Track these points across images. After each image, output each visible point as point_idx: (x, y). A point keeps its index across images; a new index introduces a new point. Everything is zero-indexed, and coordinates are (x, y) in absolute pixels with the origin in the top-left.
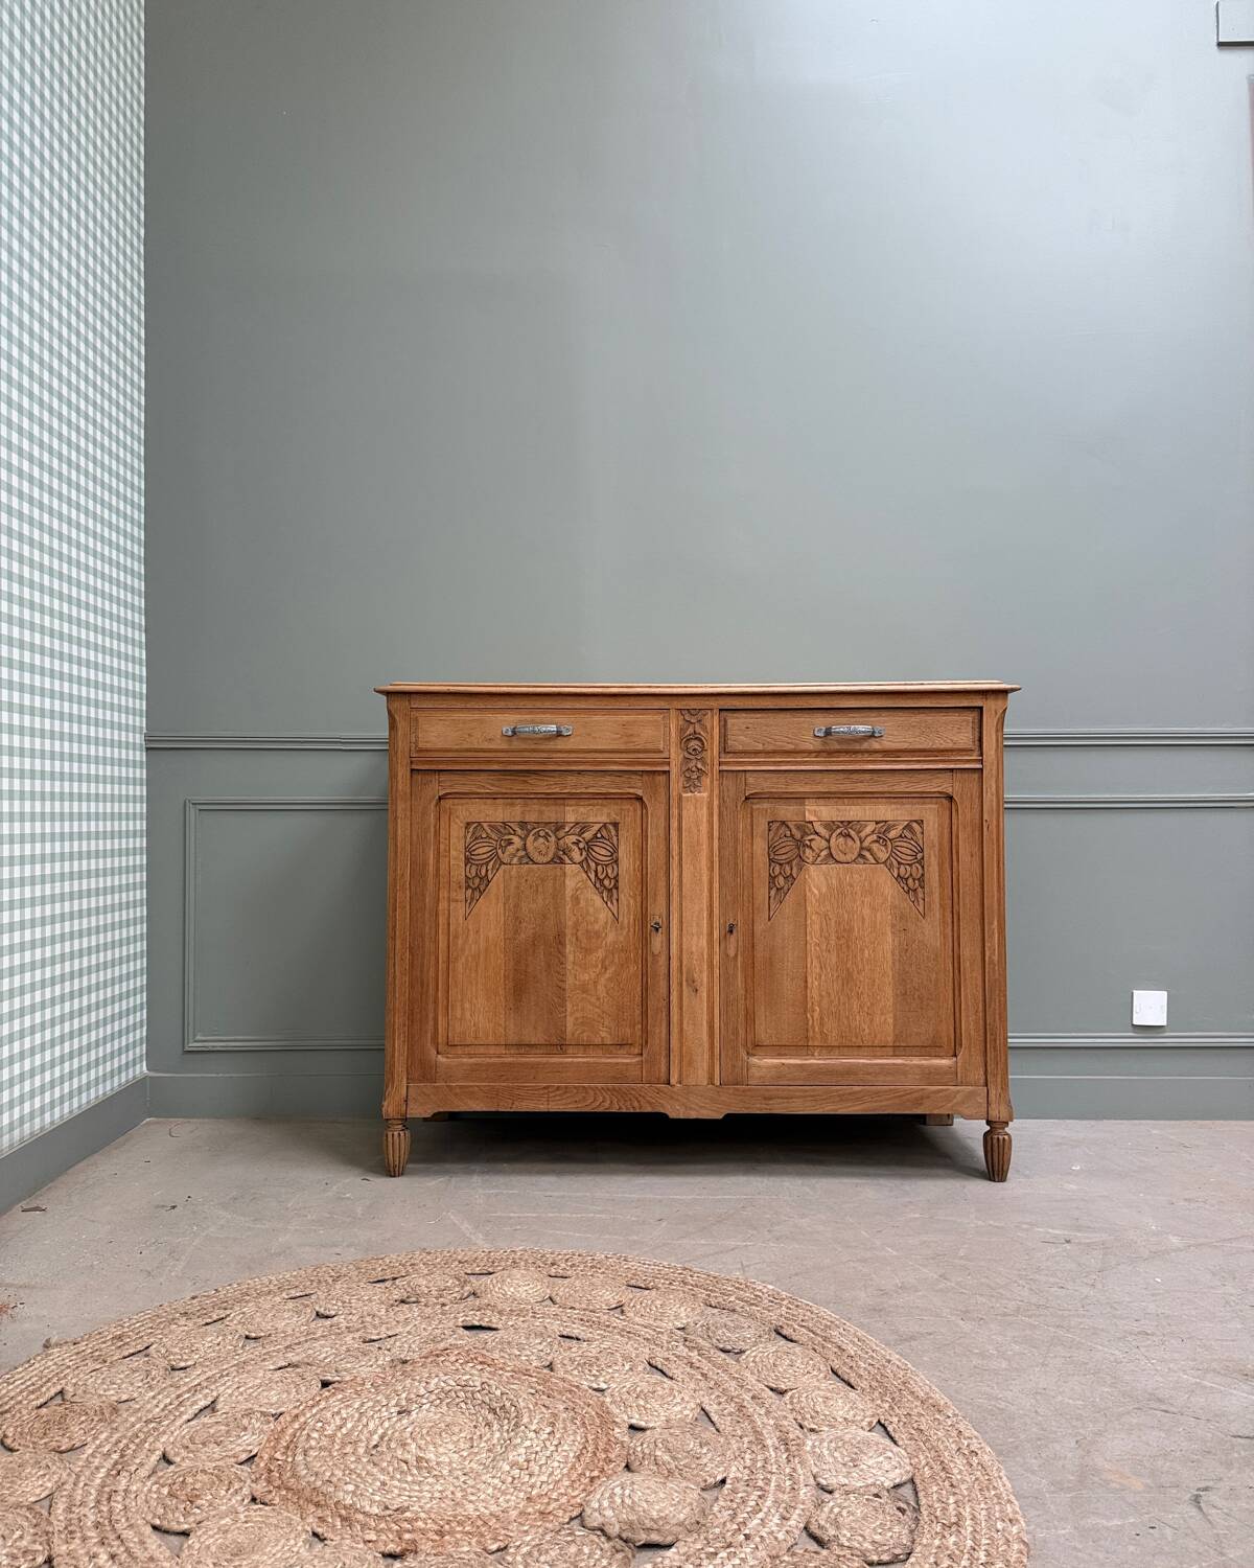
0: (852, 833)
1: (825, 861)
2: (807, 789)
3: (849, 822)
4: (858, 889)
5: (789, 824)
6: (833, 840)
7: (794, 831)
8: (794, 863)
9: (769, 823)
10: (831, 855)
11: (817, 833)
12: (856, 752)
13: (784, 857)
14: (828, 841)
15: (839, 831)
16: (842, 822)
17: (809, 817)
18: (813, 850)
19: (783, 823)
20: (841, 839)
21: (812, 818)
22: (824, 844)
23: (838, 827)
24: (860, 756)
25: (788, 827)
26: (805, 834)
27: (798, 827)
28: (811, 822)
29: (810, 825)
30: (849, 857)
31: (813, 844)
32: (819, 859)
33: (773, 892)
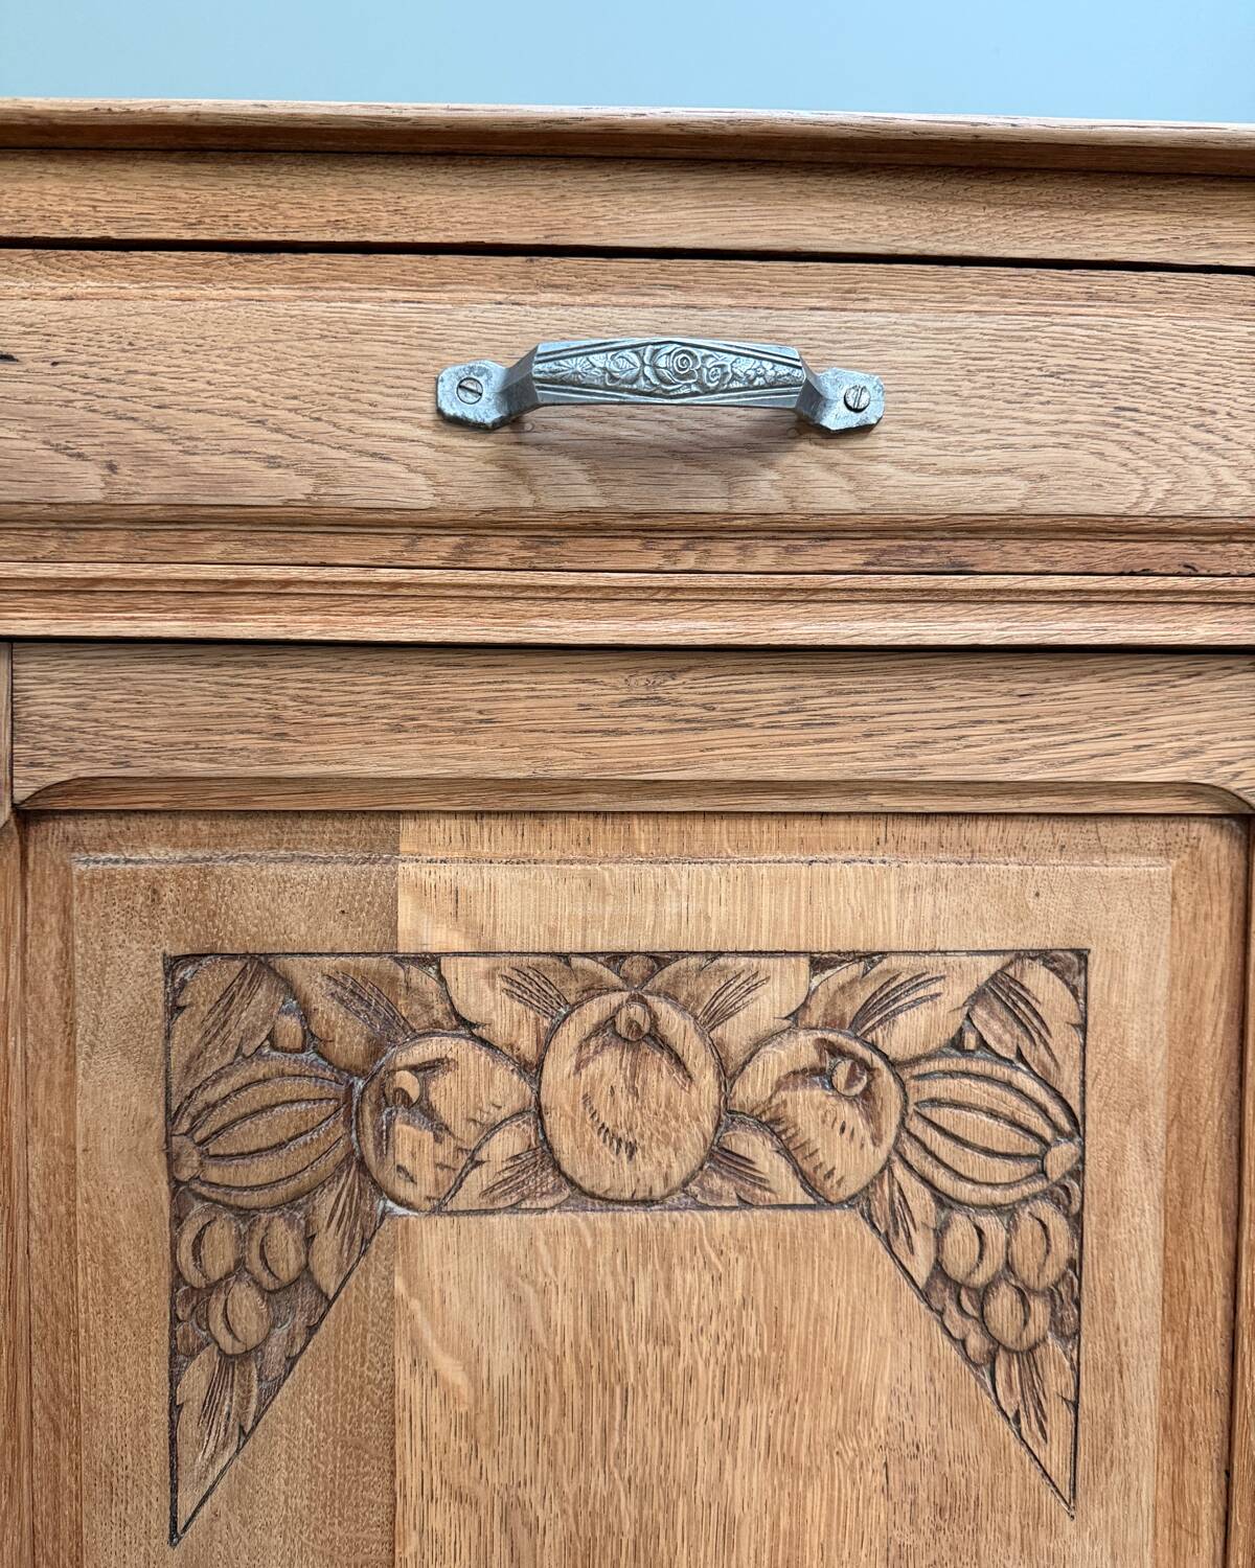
0: (675, 1023)
1: (510, 1194)
2: (406, 759)
3: (658, 960)
4: (699, 1353)
5: (296, 968)
6: (559, 1067)
7: (326, 1009)
8: (326, 1202)
9: (173, 964)
10: (544, 1153)
11: (464, 1025)
12: (704, 531)
13: (262, 1170)
14: (532, 1070)
15: (595, 1011)
16: (615, 958)
17: (421, 929)
18: (440, 1129)
19: (261, 965)
20: (609, 1064)
21: (438, 937)
22: (507, 1089)
23: (594, 989)
24: (725, 555)
25: (289, 987)
26: (391, 1029)
27: (353, 991)
28: (429, 960)
29: (422, 979)
30: (654, 1168)
31: (445, 1093)
32: (478, 1180)
33: (196, 1378)
